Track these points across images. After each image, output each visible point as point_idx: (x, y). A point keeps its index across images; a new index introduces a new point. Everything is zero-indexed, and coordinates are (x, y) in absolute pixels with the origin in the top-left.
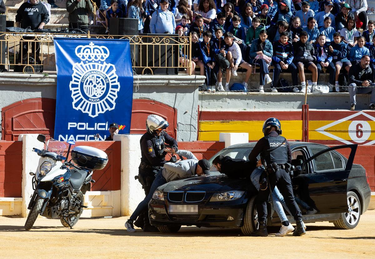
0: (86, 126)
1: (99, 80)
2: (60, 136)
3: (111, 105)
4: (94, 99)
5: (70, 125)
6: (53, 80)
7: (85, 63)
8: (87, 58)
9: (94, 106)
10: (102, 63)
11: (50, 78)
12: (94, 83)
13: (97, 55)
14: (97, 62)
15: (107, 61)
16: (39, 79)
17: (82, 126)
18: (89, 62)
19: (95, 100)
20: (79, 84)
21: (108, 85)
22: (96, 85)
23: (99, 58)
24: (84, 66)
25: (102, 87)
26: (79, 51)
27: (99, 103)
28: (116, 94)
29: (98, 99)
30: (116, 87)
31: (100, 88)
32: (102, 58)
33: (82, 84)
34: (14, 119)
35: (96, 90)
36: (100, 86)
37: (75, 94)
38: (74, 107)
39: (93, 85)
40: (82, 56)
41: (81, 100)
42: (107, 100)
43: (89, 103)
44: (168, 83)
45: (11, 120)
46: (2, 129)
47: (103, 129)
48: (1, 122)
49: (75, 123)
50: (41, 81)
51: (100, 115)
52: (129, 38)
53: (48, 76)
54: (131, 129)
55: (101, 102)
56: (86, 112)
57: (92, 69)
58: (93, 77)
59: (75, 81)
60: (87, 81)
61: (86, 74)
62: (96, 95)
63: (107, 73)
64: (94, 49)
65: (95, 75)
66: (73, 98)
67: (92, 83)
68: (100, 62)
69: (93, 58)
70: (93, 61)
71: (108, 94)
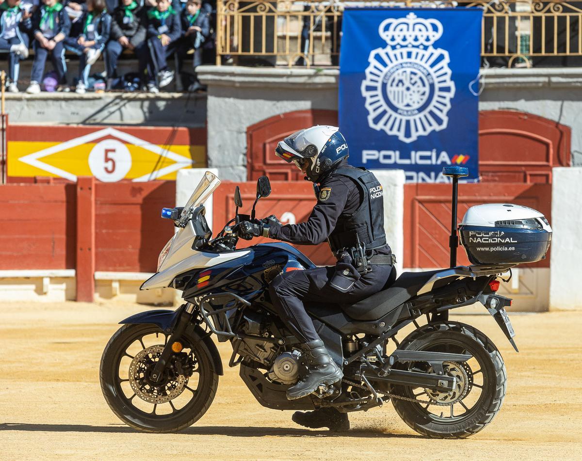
0: (395, 156)
1: (415, 78)
3: (439, 121)
4: (407, 111)
5: (367, 155)
6: (333, 80)
7: (394, 48)
8: (399, 40)
9: (408, 122)
10: (426, 48)
11: (326, 75)
12: (407, 84)
13: (419, 34)
14: (417, 47)
16: (307, 78)
17: (389, 157)
18: (402, 47)
19: (409, 113)
20: (379, 85)
21: (432, 86)
22: (411, 86)
23: (422, 40)
24: (391, 53)
25: (422, 89)
26: (387, 28)
27: (417, 117)
29: (414, 110)
30: (447, 89)
31: (418, 92)
32: (428, 39)
33: (384, 86)
34: (268, 146)
35: (411, 95)
36: (418, 89)
37: (373, 103)
38: (372, 125)
39: (405, 87)
40: (390, 37)
41: (385, 112)
42: (431, 113)
43: (399, 117)
44: (550, 82)
45: (261, 146)
46: (248, 162)
47: (428, 162)
48: (245, 151)
49: (375, 152)
50: (310, 81)
51: (419, 137)
52: (483, 6)
53: (322, 73)
54: (480, 162)
55: (421, 115)
56: (394, 132)
57: (406, 59)
58: (404, 74)
59: (372, 80)
60: (393, 80)
61: (393, 68)
62: (411, 103)
63: (432, 66)
64: (415, 24)
65: (409, 70)
66: (370, 108)
67: (403, 84)
68: (422, 47)
69: (410, 40)
70: (410, 46)
71: (434, 103)
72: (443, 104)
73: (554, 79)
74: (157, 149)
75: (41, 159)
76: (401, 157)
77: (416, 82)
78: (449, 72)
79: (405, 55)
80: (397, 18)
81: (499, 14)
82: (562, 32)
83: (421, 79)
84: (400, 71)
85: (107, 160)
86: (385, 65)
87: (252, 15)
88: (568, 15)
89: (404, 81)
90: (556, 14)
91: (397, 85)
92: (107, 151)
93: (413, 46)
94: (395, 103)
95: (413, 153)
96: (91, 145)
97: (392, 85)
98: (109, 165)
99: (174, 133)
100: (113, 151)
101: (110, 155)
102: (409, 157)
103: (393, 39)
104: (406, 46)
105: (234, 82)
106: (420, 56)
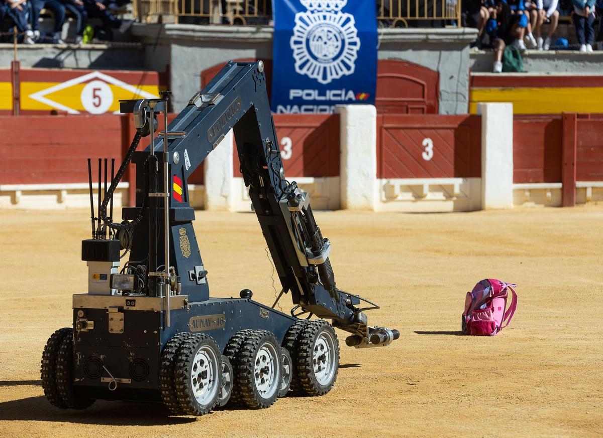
0: (314, 95)
1: (331, 35)
2: (280, 107)
3: (348, 68)
5: (294, 93)
6: (269, 36)
7: (312, 12)
8: (315, 6)
9: (325, 69)
10: (336, 13)
11: (264, 32)
12: (325, 39)
13: (330, 3)
14: (330, 12)
15: (344, 10)
16: (250, 34)
17: (310, 95)
18: (318, 11)
19: (326, 61)
20: (304, 40)
21: (343, 41)
22: (327, 41)
23: (333, 7)
24: (311, 16)
25: (336, 43)
27: (332, 65)
28: (354, 53)
29: (329, 59)
30: (355, 44)
31: (333, 45)
32: (337, 6)
33: (308, 41)
35: (327, 48)
36: (333, 43)
37: (299, 54)
38: (298, 70)
39: (323, 41)
40: (309, 4)
41: (308, 61)
42: (343, 62)
43: (318, 64)
44: (427, 39)
47: (338, 98)
49: (300, 91)
50: (253, 36)
51: (334, 80)
53: (261, 30)
54: (376, 99)
55: (335, 63)
56: (315, 76)
57: (322, 21)
58: (323, 32)
59: (298, 36)
60: (315, 37)
61: (313, 27)
62: (327, 54)
63: (343, 25)
65: (326, 29)
66: (297, 58)
67: (322, 39)
68: (333, 12)
69: (324, 6)
70: (324, 11)
72: (351, 54)
73: (430, 37)
74: (133, 89)
75: (46, 96)
76: (319, 95)
77: (331, 38)
78: (356, 30)
79: (322, 18)
83: (335, 36)
84: (320, 30)
85: (95, 96)
86: (308, 25)
91: (318, 40)
92: (95, 90)
93: (327, 11)
94: (316, 54)
95: (328, 92)
96: (83, 85)
97: (313, 40)
98: (96, 101)
99: (144, 76)
100: (99, 89)
101: (97, 93)
103: (311, 6)
104: (321, 11)
105: (193, 37)
106: (332, 19)
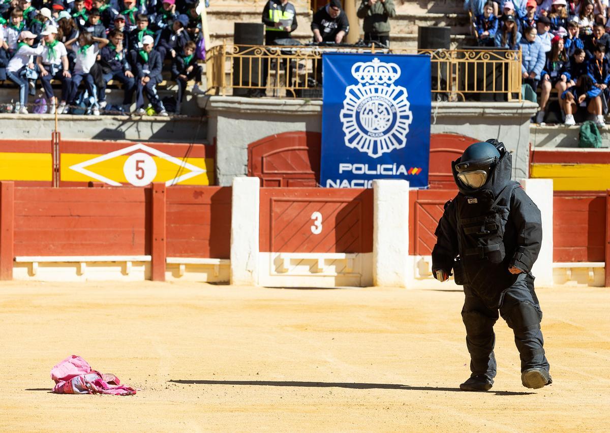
0: (365, 169)
1: (382, 108)
2: (329, 182)
3: (400, 142)
4: (375, 134)
5: (343, 167)
6: (318, 109)
7: (364, 85)
8: (367, 79)
9: (375, 142)
10: (389, 85)
11: (312, 105)
12: (376, 112)
13: (383, 75)
14: (382, 84)
15: (397, 83)
16: (298, 106)
17: (360, 169)
18: (370, 84)
19: (377, 135)
20: (354, 113)
21: (395, 115)
22: (378, 114)
23: (385, 79)
24: (363, 89)
25: (387, 117)
26: (357, 70)
27: (382, 139)
28: (406, 126)
29: (380, 133)
30: (407, 117)
31: (384, 119)
32: (390, 79)
33: (358, 114)
34: (264, 159)
35: (378, 121)
36: (384, 117)
38: (347, 144)
39: (374, 115)
40: (361, 77)
41: (358, 134)
42: (394, 135)
43: (369, 138)
44: (484, 113)
45: (260, 159)
46: (249, 171)
47: (390, 173)
48: (246, 163)
49: (350, 165)
50: (301, 109)
51: (384, 154)
52: (430, 54)
53: (310, 103)
54: (430, 174)
55: (386, 137)
56: (365, 150)
57: (374, 94)
58: (374, 105)
59: (348, 109)
60: (365, 110)
61: (364, 100)
62: (378, 128)
63: (395, 99)
64: (379, 67)
65: (377, 102)
66: (346, 131)
67: (372, 113)
68: (385, 85)
69: (376, 79)
70: (376, 84)
71: (396, 127)
72: (403, 129)
73: (487, 111)
74: (178, 161)
75: (87, 168)
76: (369, 169)
77: (382, 111)
78: (408, 104)
80: (365, 62)
81: (442, 60)
82: (489, 74)
83: (386, 108)
84: (370, 103)
85: (138, 169)
86: (358, 98)
87: (251, 57)
88: (494, 62)
89: (373, 111)
90: (485, 61)
91: (368, 114)
92: (138, 162)
93: (379, 84)
94: (366, 127)
95: (379, 166)
96: (125, 156)
97: (363, 114)
98: (140, 173)
99: (190, 148)
100: (143, 162)
101: (140, 165)
102: (376, 169)
103: (363, 78)
104: (374, 84)
105: (240, 109)
